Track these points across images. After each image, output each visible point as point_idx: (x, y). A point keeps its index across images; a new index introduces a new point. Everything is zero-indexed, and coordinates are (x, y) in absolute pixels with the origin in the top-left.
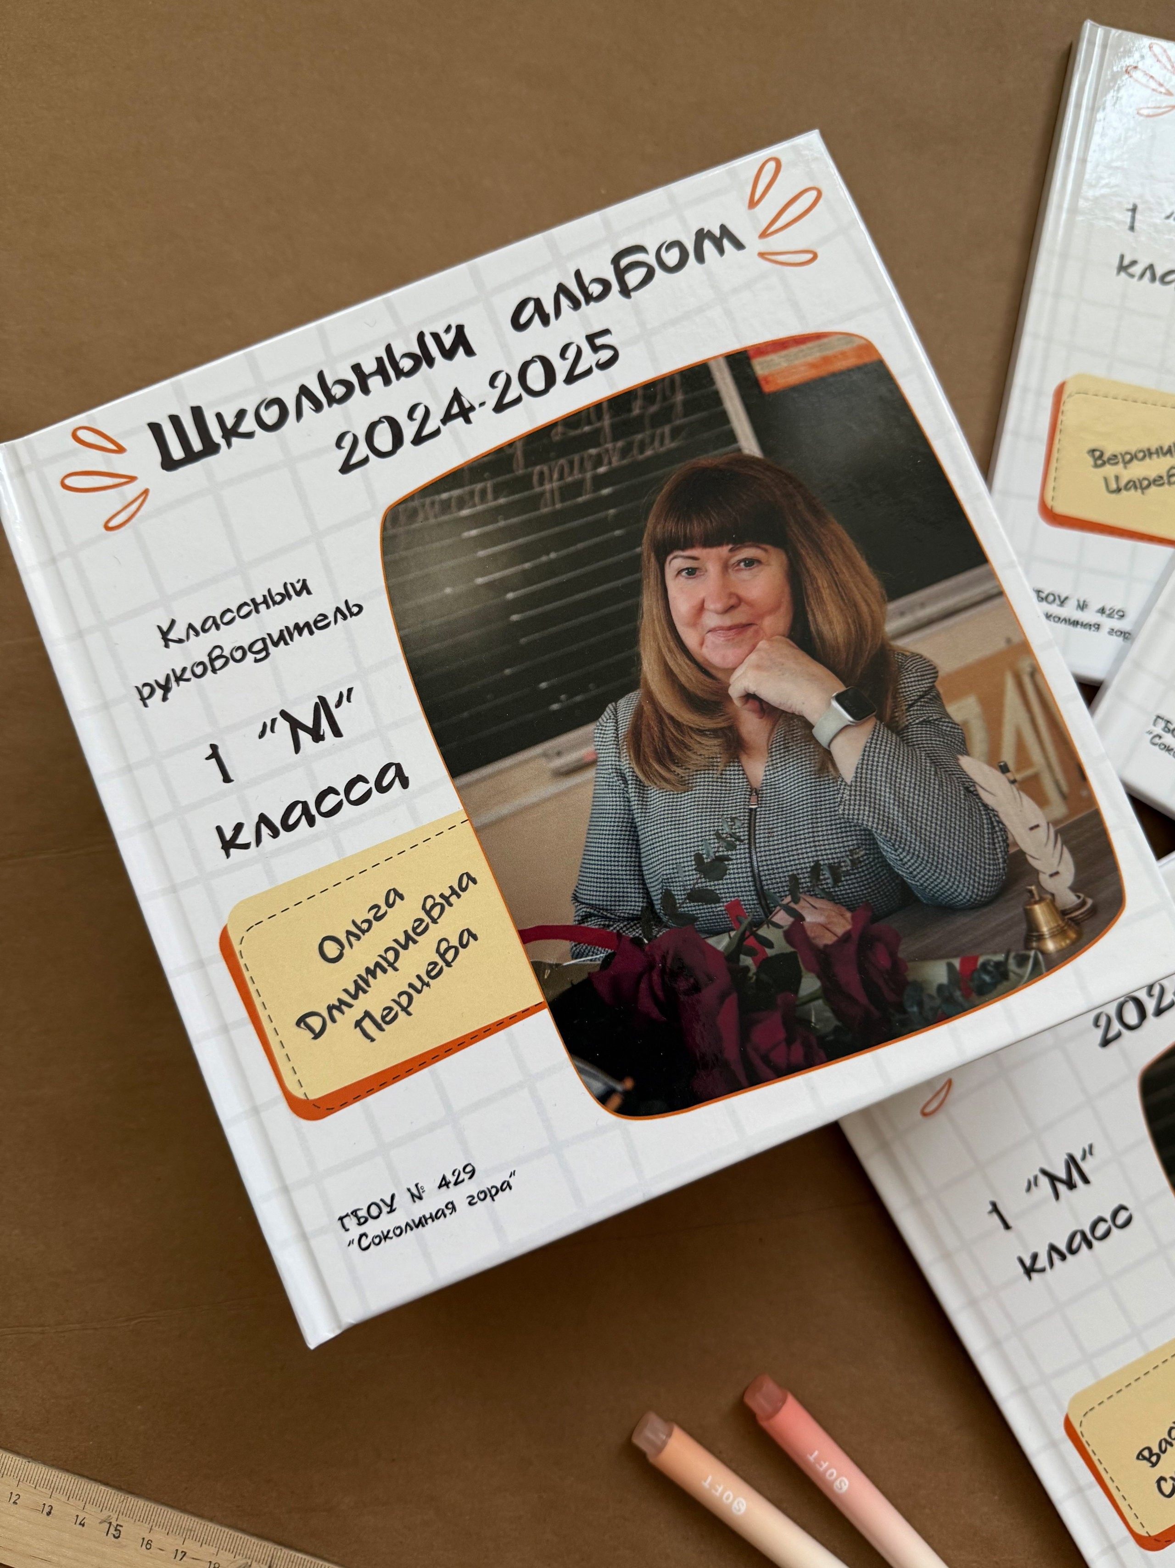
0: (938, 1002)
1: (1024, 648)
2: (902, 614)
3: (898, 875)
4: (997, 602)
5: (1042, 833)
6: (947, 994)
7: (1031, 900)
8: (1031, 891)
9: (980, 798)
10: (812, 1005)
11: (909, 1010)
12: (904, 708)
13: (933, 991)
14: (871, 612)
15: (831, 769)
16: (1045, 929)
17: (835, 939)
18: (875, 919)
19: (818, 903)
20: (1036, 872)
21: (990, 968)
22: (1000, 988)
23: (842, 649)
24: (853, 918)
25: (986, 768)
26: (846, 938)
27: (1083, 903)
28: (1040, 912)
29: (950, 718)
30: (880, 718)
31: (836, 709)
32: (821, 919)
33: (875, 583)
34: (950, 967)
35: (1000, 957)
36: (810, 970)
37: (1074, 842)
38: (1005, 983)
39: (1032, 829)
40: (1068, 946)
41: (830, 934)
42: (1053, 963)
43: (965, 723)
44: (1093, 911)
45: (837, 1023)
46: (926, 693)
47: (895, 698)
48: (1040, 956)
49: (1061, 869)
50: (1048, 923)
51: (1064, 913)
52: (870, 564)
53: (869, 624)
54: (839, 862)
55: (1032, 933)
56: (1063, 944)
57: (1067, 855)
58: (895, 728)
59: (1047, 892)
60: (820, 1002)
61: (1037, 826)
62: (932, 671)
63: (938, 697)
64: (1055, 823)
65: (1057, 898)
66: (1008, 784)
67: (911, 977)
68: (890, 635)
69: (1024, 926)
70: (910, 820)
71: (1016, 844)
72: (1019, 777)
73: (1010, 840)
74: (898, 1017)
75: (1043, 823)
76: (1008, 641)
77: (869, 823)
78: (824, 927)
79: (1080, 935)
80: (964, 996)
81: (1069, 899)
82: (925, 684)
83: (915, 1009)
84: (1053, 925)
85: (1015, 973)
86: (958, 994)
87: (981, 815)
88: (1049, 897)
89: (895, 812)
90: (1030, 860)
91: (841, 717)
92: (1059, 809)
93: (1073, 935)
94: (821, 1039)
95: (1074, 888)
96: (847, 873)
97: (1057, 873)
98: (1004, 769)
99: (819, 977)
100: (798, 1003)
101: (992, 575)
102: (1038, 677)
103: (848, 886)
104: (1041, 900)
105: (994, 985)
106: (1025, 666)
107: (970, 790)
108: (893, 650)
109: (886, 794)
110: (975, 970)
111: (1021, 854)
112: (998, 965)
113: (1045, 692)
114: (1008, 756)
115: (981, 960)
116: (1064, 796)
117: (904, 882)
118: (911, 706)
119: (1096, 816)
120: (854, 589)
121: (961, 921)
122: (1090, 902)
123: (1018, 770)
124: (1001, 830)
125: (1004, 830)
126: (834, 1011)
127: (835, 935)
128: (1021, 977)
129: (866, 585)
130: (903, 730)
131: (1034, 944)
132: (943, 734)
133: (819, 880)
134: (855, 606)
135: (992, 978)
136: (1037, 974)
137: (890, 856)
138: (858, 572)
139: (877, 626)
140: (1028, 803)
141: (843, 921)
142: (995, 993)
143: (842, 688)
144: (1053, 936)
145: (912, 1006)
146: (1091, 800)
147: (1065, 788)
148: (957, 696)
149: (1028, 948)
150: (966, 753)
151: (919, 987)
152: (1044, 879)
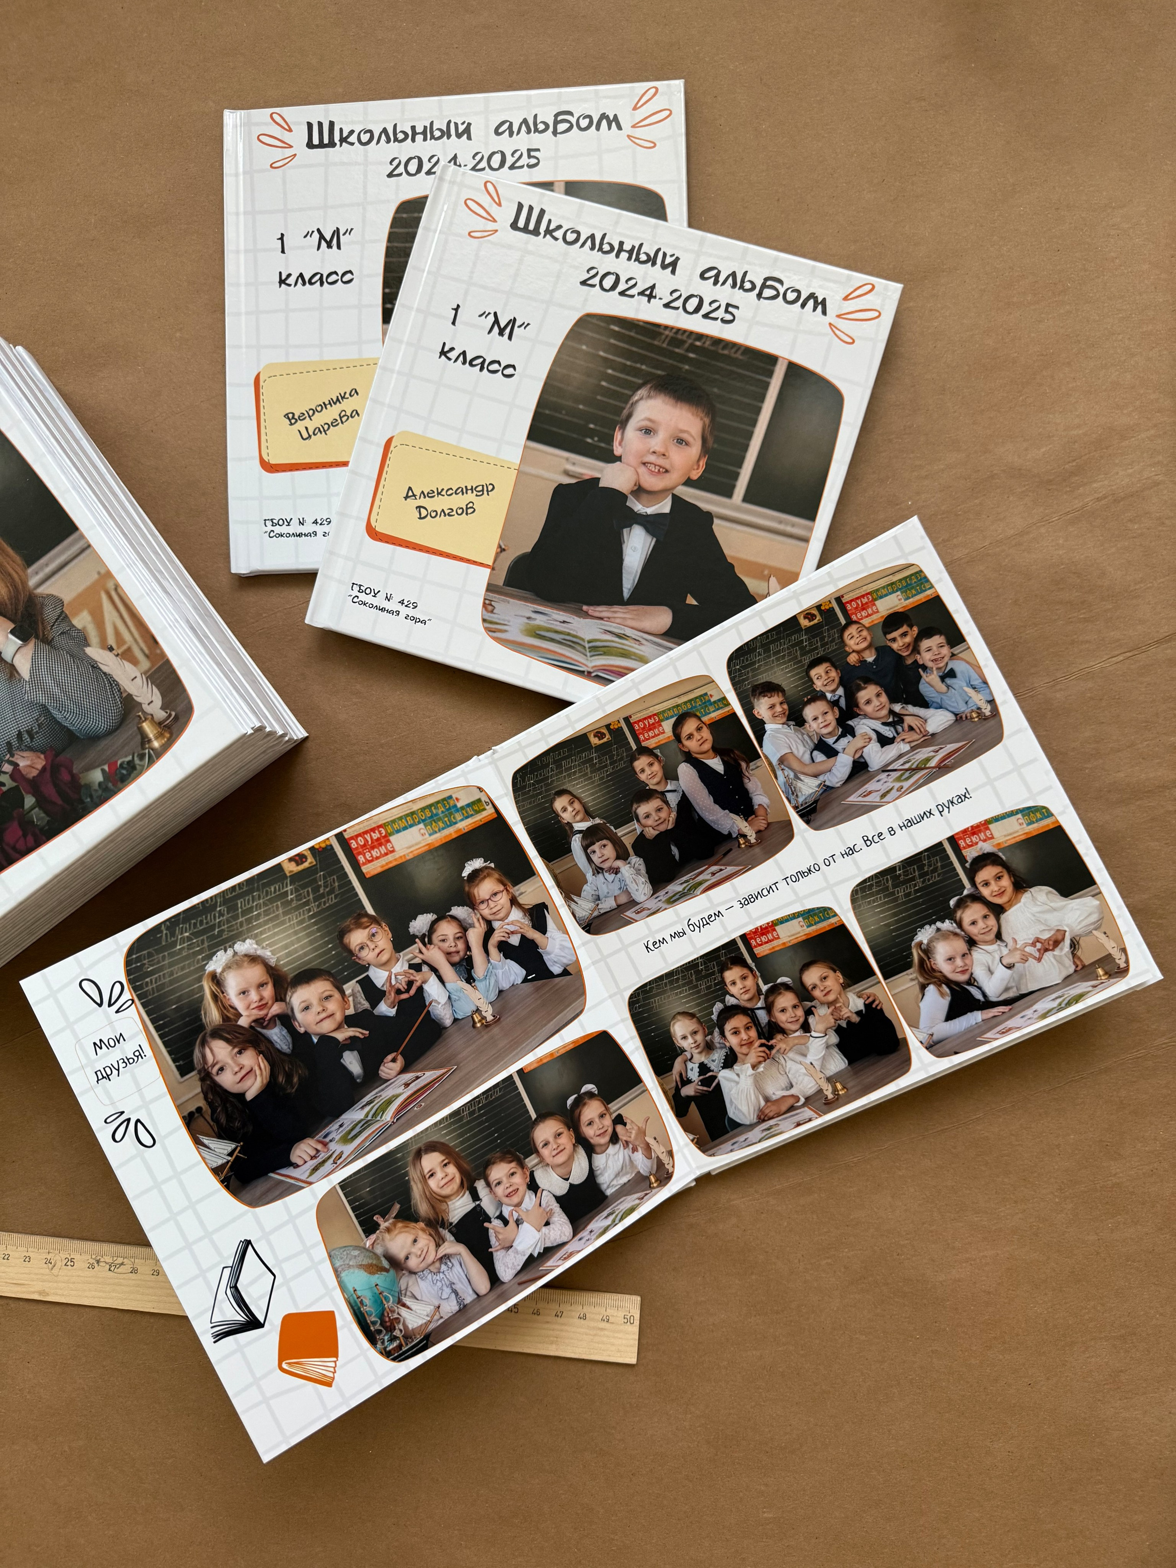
0: (100, 792)
1: (109, 575)
2: (37, 573)
3: (65, 726)
4: (88, 552)
5: (139, 680)
6: (104, 787)
7: (140, 721)
8: (139, 716)
9: (101, 670)
10: (33, 812)
11: (86, 801)
12: (49, 628)
13: (96, 787)
14: (19, 576)
15: (16, 675)
16: (151, 736)
17: (38, 772)
18: (57, 755)
19: (25, 754)
20: (140, 704)
21: (125, 766)
22: (133, 775)
23: (8, 602)
24: (45, 757)
25: (101, 651)
26: (44, 769)
27: (170, 715)
28: (147, 727)
29: (75, 627)
30: (37, 637)
31: (11, 639)
32: (28, 763)
33: (18, 559)
34: (103, 771)
35: (130, 758)
36: (28, 793)
37: (158, 681)
38: (135, 772)
39: (133, 680)
40: (166, 742)
41: (34, 770)
42: (159, 754)
43: (84, 628)
44: (176, 718)
45: (48, 818)
46: (59, 616)
47: (43, 624)
48: (151, 752)
49: (154, 698)
50: (152, 731)
51: (160, 724)
52: (13, 549)
53: (20, 584)
54: (32, 728)
55: (145, 740)
56: (163, 741)
57: (155, 690)
58: (47, 641)
59: (148, 714)
60: (37, 809)
61: (136, 677)
62: (61, 602)
63: (66, 616)
64: (145, 673)
65: (154, 716)
66: (115, 657)
67: (83, 782)
68: (32, 587)
69: (139, 737)
70: (65, 693)
71: (125, 691)
72: (120, 652)
73: (122, 690)
74: (80, 806)
75: (139, 675)
76: (99, 573)
77: (42, 699)
78: (31, 766)
79: (171, 734)
80: (113, 785)
81: (161, 715)
82: (58, 611)
83: (89, 800)
84: (155, 732)
85: (139, 765)
86: (110, 785)
87: (104, 681)
88: (150, 717)
89: (56, 690)
90: (135, 698)
91: (15, 643)
92: (145, 664)
93: (168, 735)
94: (41, 830)
95: (163, 708)
96: (37, 733)
97: (152, 702)
98: (111, 649)
99: (34, 796)
100: (25, 813)
101: (82, 536)
102: (119, 590)
103: (39, 740)
104: (146, 719)
105: (129, 774)
106: (110, 585)
107: (94, 666)
108: (36, 596)
109: (49, 681)
110: (117, 769)
111: (130, 696)
112: (129, 763)
113: (125, 597)
114: (111, 641)
115: (119, 763)
116: (147, 656)
117: (69, 730)
118: (53, 625)
119: (168, 663)
120: (7, 566)
121: (103, 743)
122: (173, 714)
123: (118, 648)
124: (116, 685)
125: (118, 684)
126: (45, 812)
127: (37, 769)
128: (143, 766)
129: (13, 562)
130: (51, 641)
131: (147, 746)
132: (73, 638)
133: (22, 740)
134: (10, 575)
135: (127, 771)
136: (151, 762)
137: (59, 716)
138: (8, 555)
139: (24, 583)
140: (128, 666)
141: (40, 761)
142: (130, 779)
143: (13, 626)
144: (156, 738)
145: (86, 798)
146: (163, 654)
147: (147, 651)
148: (76, 614)
149: (143, 748)
150: (88, 645)
151: (88, 786)
152: (145, 707)
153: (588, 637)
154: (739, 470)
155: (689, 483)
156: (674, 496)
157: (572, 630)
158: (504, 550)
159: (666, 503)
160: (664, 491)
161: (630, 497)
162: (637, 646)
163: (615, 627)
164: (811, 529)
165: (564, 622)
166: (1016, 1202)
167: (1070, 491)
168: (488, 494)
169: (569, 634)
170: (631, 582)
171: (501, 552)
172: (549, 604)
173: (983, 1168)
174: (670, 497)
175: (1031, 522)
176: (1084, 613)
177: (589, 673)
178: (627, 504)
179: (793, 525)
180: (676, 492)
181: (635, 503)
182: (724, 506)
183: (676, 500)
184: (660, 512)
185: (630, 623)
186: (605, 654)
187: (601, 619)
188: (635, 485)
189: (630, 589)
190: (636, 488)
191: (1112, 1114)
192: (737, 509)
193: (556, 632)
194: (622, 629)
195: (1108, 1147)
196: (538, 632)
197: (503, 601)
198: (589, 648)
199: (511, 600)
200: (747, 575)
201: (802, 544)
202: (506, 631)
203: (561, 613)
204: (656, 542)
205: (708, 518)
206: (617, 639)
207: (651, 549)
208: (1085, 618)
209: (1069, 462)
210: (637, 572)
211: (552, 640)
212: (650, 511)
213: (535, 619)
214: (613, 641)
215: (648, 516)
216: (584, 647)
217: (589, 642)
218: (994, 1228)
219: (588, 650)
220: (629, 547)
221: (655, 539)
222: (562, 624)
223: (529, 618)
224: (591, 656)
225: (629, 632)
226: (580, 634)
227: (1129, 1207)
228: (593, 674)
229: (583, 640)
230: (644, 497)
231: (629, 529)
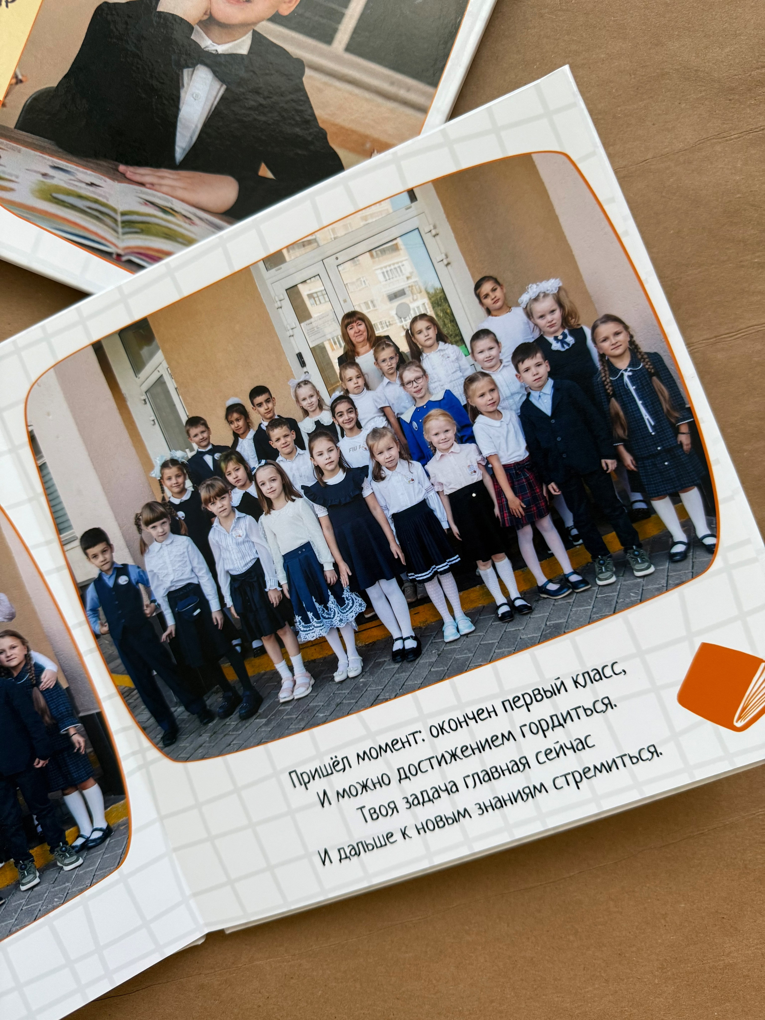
153: (121, 208)
154: (343, 10)
155: (276, 18)
156: (255, 33)
157: (100, 195)
158: (21, 81)
159: (243, 41)
160: (244, 26)
161: (197, 28)
162: (187, 226)
163: (160, 198)
164: (431, 97)
165: (92, 184)
166: (607, 981)
167: (755, 105)
168: (7, 6)
169: (96, 201)
170: (187, 139)
171: (17, 83)
172: (74, 159)
173: (571, 938)
174: (250, 35)
175: (705, 136)
176: (759, 257)
177: (119, 256)
178: (193, 37)
179: (409, 89)
180: (257, 28)
181: (203, 38)
182: (322, 54)
183: (258, 38)
184: (235, 52)
185: (180, 193)
186: (142, 232)
187: (142, 184)
188: (205, 14)
189: (184, 150)
190: (206, 17)
191: (733, 880)
192: (336, 59)
193: (80, 197)
194: (168, 201)
195: (724, 921)
196: (55, 195)
197: (13, 149)
198: (123, 222)
199: (23, 149)
200: (343, 146)
201: (419, 115)
202: (12, 190)
203: (89, 172)
204: (227, 90)
205: (300, 65)
206: (160, 214)
207: (218, 99)
208: (759, 263)
209: (758, 68)
210: (196, 126)
211: (73, 207)
212: (222, 49)
213: (53, 177)
214: (155, 216)
215: (218, 55)
216: (115, 221)
217: (123, 214)
218: (577, 1011)
219: (120, 224)
220: (188, 93)
221: (224, 87)
222: (89, 187)
223: (44, 175)
224: (124, 234)
225: (178, 206)
226: (112, 203)
227: (741, 993)
228: (124, 259)
229: (115, 210)
230: (216, 31)
231: (191, 69)
